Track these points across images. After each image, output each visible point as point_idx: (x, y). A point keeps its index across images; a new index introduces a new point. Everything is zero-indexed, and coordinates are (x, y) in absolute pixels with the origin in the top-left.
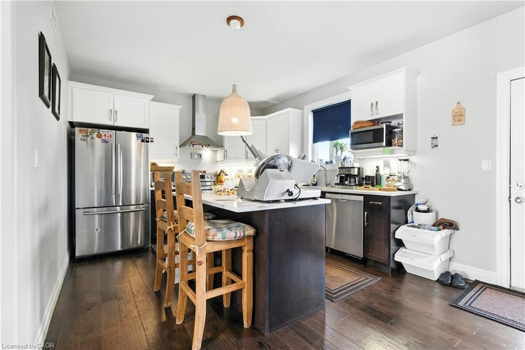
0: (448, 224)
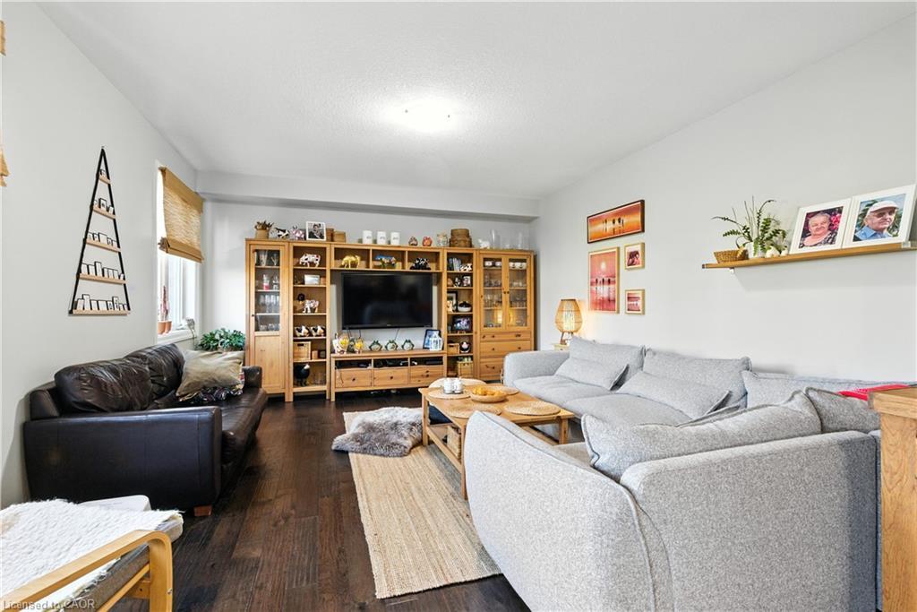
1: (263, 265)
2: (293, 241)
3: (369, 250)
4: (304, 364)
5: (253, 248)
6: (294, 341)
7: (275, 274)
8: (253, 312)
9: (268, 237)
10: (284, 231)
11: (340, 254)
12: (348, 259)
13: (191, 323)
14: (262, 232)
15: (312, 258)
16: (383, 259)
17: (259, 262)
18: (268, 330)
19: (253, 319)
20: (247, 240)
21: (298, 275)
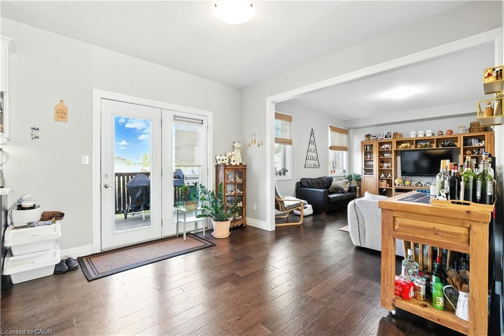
0: (59, 215)
1: (368, 150)
2: (379, 140)
3: (413, 140)
4: (383, 189)
5: (364, 144)
6: (379, 179)
7: (371, 153)
8: (363, 168)
9: (369, 140)
10: (375, 137)
11: (399, 143)
12: (403, 145)
13: (344, 171)
14: (368, 138)
15: (386, 146)
16: (422, 143)
17: (367, 149)
18: (370, 174)
19: (363, 170)
20: (361, 142)
21: (381, 153)
